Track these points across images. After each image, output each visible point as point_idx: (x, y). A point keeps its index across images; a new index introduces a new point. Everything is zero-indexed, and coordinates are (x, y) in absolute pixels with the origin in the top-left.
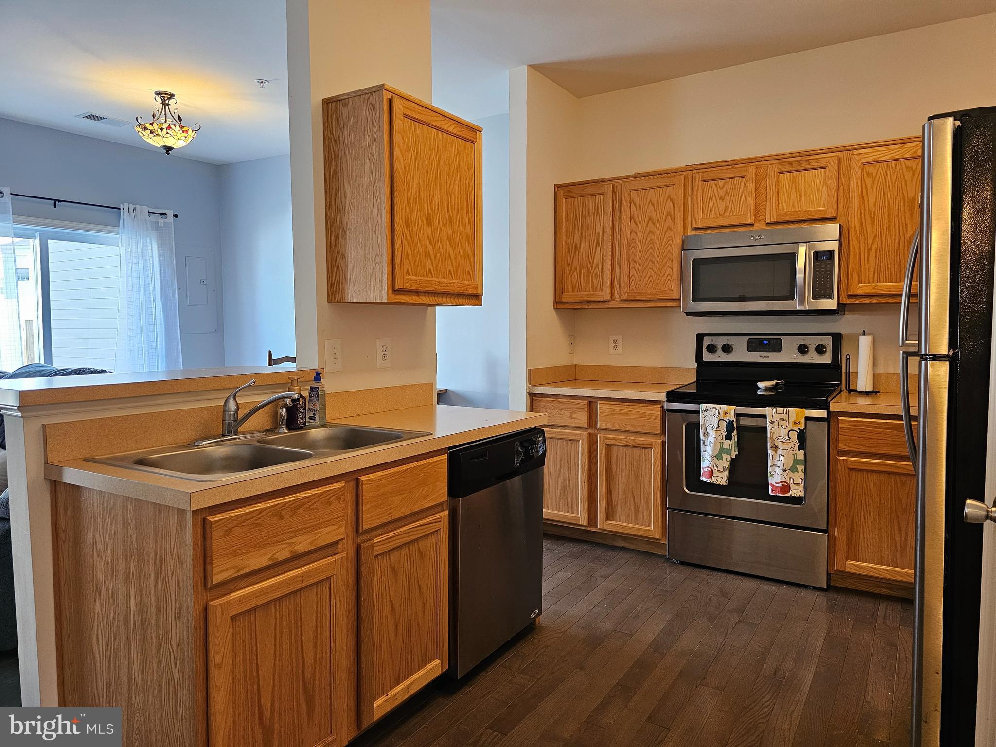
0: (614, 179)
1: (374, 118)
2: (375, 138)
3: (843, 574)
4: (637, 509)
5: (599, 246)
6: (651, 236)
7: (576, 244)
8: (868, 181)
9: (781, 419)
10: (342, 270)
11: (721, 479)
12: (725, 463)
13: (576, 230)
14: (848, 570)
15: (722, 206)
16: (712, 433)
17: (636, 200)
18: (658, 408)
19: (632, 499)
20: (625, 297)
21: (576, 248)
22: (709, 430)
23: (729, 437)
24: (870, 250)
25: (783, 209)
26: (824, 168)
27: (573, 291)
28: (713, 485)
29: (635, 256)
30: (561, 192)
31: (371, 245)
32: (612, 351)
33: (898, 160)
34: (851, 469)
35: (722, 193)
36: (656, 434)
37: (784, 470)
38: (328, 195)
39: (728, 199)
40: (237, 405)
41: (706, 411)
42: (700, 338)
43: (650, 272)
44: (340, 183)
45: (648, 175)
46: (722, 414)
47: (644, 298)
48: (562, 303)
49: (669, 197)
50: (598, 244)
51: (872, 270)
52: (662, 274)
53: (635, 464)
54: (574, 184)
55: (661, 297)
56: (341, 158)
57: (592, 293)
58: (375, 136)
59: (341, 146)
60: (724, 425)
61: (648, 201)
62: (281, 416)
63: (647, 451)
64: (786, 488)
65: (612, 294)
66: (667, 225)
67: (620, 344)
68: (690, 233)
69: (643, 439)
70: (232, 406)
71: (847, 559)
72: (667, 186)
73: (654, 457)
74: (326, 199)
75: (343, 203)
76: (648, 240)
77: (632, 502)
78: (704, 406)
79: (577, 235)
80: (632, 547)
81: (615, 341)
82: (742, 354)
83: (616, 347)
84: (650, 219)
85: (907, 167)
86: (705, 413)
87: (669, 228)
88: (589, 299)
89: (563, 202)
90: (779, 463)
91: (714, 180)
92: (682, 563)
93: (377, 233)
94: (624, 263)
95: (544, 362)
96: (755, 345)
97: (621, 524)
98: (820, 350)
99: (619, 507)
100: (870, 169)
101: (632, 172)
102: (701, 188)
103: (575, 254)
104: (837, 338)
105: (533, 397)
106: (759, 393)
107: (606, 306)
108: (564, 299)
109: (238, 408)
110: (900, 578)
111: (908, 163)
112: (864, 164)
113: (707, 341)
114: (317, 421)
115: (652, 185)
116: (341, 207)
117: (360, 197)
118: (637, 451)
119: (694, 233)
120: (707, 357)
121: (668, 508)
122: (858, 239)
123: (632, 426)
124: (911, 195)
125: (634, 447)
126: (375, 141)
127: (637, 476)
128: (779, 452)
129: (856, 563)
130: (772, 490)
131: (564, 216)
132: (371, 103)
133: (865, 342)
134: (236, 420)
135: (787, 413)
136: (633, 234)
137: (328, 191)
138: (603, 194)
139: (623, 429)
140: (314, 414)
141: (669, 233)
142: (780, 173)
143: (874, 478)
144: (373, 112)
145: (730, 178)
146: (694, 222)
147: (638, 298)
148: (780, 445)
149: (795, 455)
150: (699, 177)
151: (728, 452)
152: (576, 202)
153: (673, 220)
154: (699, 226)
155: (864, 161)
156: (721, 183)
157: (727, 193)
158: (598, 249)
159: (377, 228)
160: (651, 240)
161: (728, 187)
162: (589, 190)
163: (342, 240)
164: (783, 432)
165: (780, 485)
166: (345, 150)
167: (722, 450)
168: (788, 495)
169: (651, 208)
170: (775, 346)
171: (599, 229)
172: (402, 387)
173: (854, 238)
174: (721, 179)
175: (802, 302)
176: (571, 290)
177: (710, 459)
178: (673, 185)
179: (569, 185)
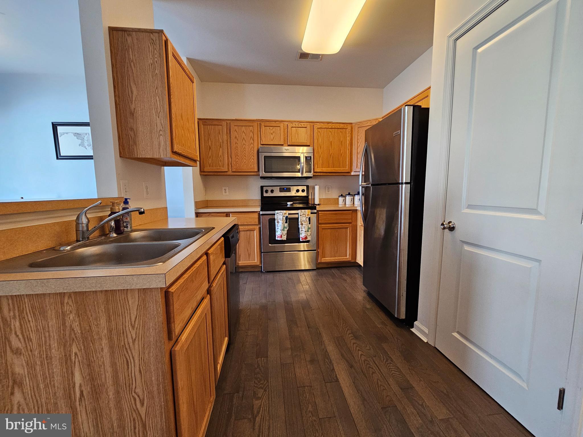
0: (226, 120)
1: (155, 49)
2: (156, 61)
3: (321, 263)
4: (249, 255)
5: (221, 147)
6: (244, 146)
7: (210, 146)
8: (319, 134)
9: (304, 214)
10: (132, 138)
11: (284, 238)
12: (285, 232)
13: (210, 140)
14: (322, 262)
15: (272, 137)
16: (281, 222)
17: (237, 130)
18: (257, 214)
19: (247, 252)
20: (234, 170)
21: (210, 148)
22: (279, 221)
23: (286, 222)
24: (320, 157)
25: (293, 141)
26: (306, 127)
27: (210, 167)
28: (282, 240)
29: (238, 153)
30: (201, 122)
31: (155, 125)
32: (224, 193)
33: (327, 128)
34: (323, 229)
35: (272, 132)
36: (256, 225)
37: (305, 232)
38: (116, 90)
39: (274, 134)
40: (88, 218)
41: (278, 213)
42: (262, 187)
43: (245, 160)
44: (127, 83)
45: (241, 120)
46: (284, 214)
47: (243, 171)
48: (204, 172)
49: (251, 131)
50: (220, 147)
51: (321, 164)
52: (250, 161)
53: (248, 237)
54: (207, 119)
55: (250, 171)
56: (127, 68)
57: (219, 168)
58: (156, 59)
59: (127, 61)
60: (284, 218)
61: (242, 131)
62: (111, 226)
63: (253, 232)
64: (306, 238)
65: (228, 169)
66: (251, 142)
67: (227, 191)
68: (260, 146)
69: (251, 227)
70: (84, 220)
71: (322, 258)
72: (250, 126)
73: (256, 233)
74: (115, 92)
75: (131, 96)
76: (243, 147)
77: (247, 253)
78: (277, 212)
79: (210, 142)
80: (245, 270)
81: (225, 190)
82: (277, 193)
83: (225, 192)
84: (244, 138)
85: (330, 131)
86: (277, 214)
87: (252, 143)
88: (218, 170)
89: (202, 126)
90: (304, 230)
91: (269, 126)
92: (268, 272)
93: (160, 117)
94: (233, 156)
95: (201, 198)
96: (282, 190)
97: (243, 262)
98: (303, 191)
99: (242, 255)
100: (320, 130)
101: (234, 118)
102: (264, 129)
103: (209, 150)
104: (308, 187)
105: (197, 215)
106: (288, 206)
107: (225, 174)
108: (205, 170)
109: (89, 221)
110: (336, 261)
111: (330, 130)
112: (318, 128)
113: (265, 189)
114: (129, 229)
115: (244, 125)
116: (129, 99)
117: (145, 94)
118: (248, 232)
119: (261, 146)
120: (265, 195)
121: (263, 252)
122: (317, 153)
123: (246, 222)
124: (331, 140)
125: (248, 231)
126: (156, 63)
127: (249, 243)
128: (303, 225)
129: (325, 259)
130: (302, 239)
131: (203, 133)
132: (152, 39)
133: (317, 188)
134: (88, 230)
135: (305, 212)
136: (236, 144)
137: (116, 86)
138: (222, 125)
139: (243, 224)
140: (127, 224)
141: (252, 145)
142: (292, 127)
143: (329, 230)
144: (154, 45)
145: (274, 126)
146: (262, 142)
147: (240, 171)
148: (303, 223)
149: (308, 226)
150: (263, 124)
151: (286, 228)
152: (209, 127)
153: (253, 140)
154: (264, 144)
155: (318, 127)
156: (271, 128)
157: (274, 132)
158: (221, 149)
159: (160, 114)
160: (244, 147)
161: (274, 130)
162: (215, 123)
163: (130, 119)
164: (304, 219)
165: (304, 237)
166: (130, 63)
167: (284, 227)
168: (307, 240)
169: (244, 134)
170: (289, 190)
171: (221, 141)
172: (157, 209)
173: (316, 153)
174: (271, 126)
175: (302, 174)
176: (208, 166)
177: (281, 231)
178: (253, 126)
179: (204, 119)
